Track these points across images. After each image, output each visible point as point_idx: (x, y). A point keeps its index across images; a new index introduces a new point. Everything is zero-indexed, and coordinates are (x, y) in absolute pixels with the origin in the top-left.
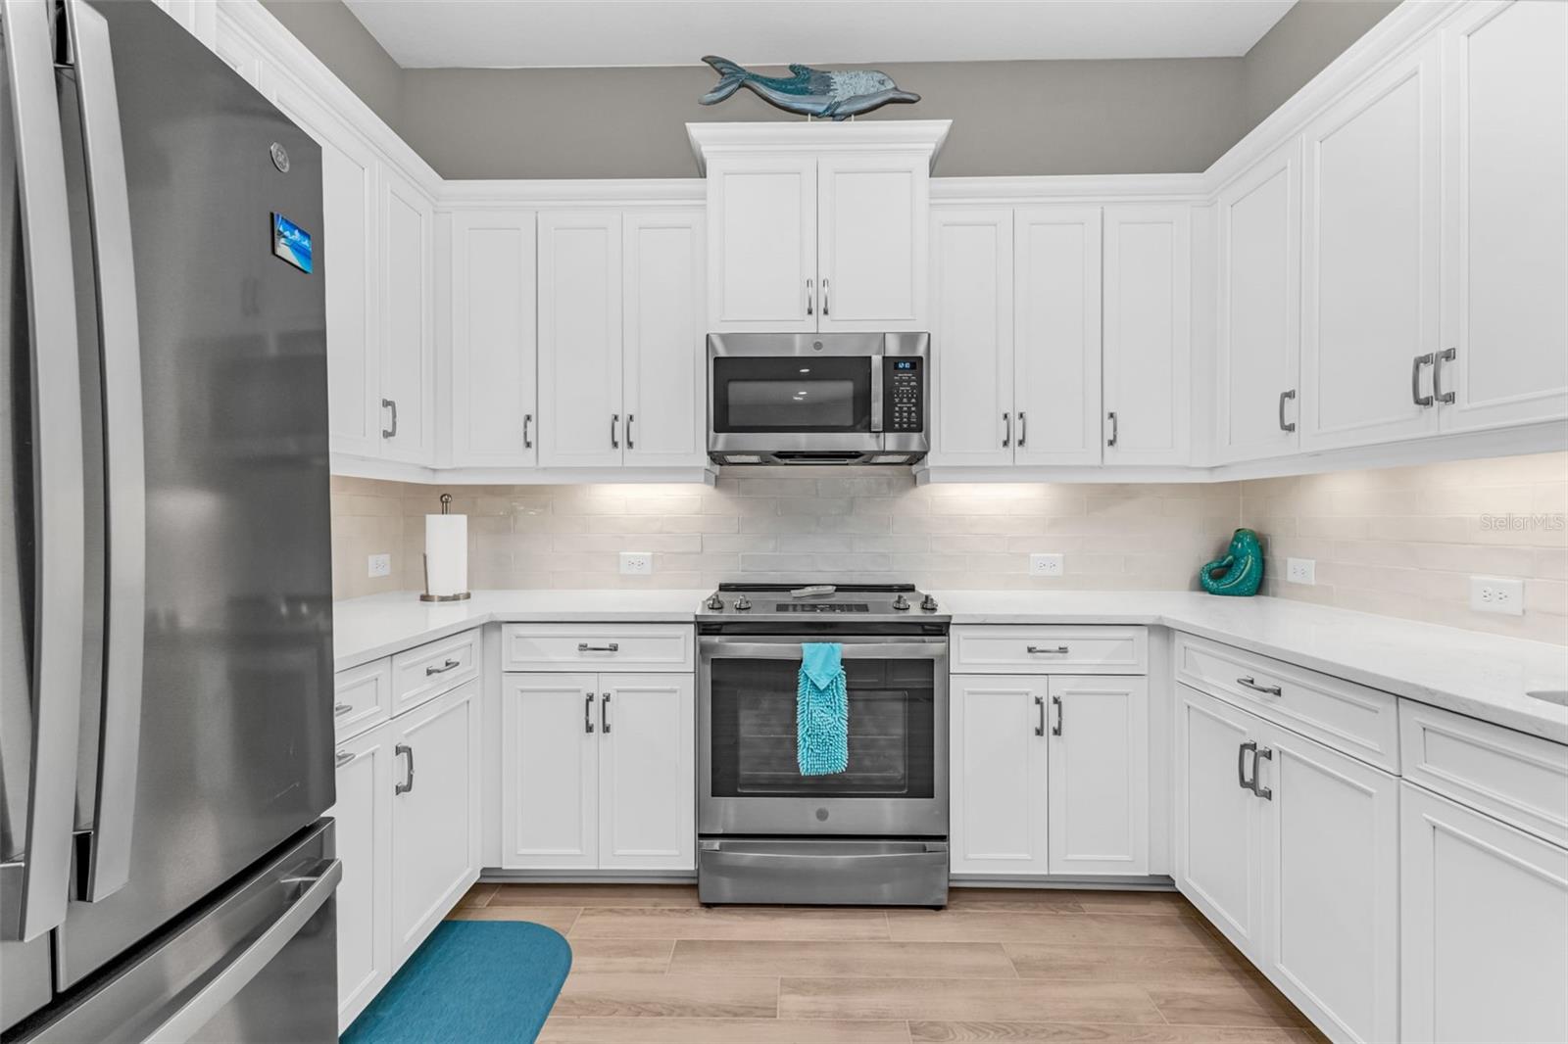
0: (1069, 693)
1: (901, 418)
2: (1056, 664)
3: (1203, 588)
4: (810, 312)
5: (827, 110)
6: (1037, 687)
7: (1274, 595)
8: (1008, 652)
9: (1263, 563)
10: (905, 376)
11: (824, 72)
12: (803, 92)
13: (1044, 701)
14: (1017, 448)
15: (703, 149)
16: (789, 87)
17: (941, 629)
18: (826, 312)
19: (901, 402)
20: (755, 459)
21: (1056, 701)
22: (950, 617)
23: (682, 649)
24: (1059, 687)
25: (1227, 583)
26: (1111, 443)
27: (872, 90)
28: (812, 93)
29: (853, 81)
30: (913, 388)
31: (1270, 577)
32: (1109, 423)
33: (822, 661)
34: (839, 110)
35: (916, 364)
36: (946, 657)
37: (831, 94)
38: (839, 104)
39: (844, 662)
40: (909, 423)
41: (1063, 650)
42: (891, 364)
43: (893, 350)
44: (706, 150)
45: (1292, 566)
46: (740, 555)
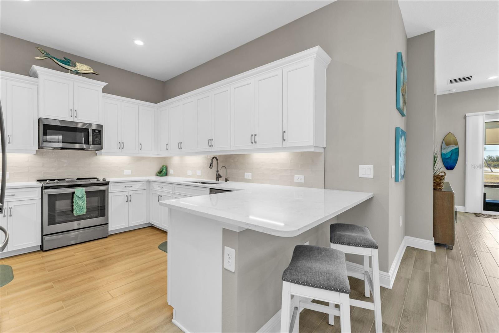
0: (133, 194)
1: (96, 142)
2: (131, 189)
3: (157, 175)
4: (71, 116)
5: (75, 71)
6: (126, 194)
7: (168, 176)
8: (121, 188)
9: (167, 170)
10: (97, 134)
11: (74, 62)
12: (68, 65)
13: (128, 196)
14: (122, 149)
15: (38, 71)
16: (64, 63)
17: (107, 184)
18: (76, 117)
19: (96, 139)
20: (52, 148)
21: (130, 196)
22: (109, 182)
23: (37, 193)
24: (130, 193)
25: (161, 174)
26: (141, 149)
27: (87, 70)
28: (71, 66)
29: (82, 66)
30: (99, 136)
31: (168, 173)
32: (140, 145)
33: (80, 192)
34: (78, 72)
35: (100, 132)
36: (108, 189)
37: (76, 67)
38: (78, 70)
39: (85, 192)
40: (98, 143)
41: (131, 186)
42: (94, 131)
43: (94, 127)
44: (38, 72)
45: (171, 171)
46: (43, 172)
